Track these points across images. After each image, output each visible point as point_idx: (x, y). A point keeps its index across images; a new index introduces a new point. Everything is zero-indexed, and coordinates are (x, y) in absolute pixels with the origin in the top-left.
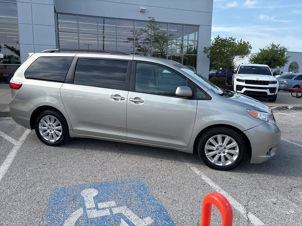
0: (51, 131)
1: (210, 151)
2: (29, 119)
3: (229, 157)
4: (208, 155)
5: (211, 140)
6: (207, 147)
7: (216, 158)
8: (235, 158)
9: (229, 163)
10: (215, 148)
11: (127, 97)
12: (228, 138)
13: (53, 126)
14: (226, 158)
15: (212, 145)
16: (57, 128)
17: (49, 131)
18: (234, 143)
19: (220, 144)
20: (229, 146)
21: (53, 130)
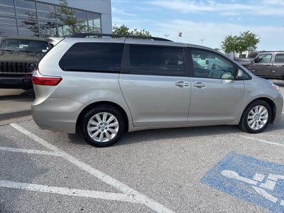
0: (102, 130)
1: (250, 120)
2: (76, 121)
3: (261, 121)
4: (249, 123)
5: (252, 111)
6: (249, 117)
7: (254, 124)
8: (265, 122)
9: (262, 126)
10: (253, 117)
11: (189, 82)
12: (262, 108)
13: (106, 124)
14: (259, 123)
15: (251, 115)
16: (112, 125)
17: (100, 130)
18: (266, 111)
19: (256, 113)
20: (262, 114)
21: (106, 128)
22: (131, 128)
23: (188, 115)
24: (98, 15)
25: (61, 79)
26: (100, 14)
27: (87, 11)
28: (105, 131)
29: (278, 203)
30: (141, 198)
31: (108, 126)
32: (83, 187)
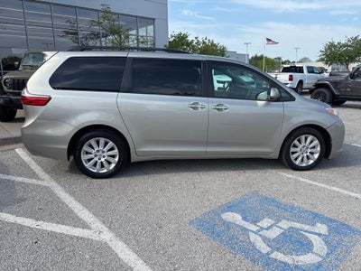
0: (99, 159)
1: (293, 153)
2: (66, 147)
3: (311, 156)
4: (293, 157)
5: (296, 142)
6: (292, 150)
7: (300, 159)
8: (316, 156)
9: (311, 162)
10: (299, 149)
11: (207, 104)
12: (310, 138)
13: (103, 152)
14: (308, 158)
15: (295, 146)
16: (111, 153)
17: (96, 159)
18: (316, 142)
19: (303, 144)
20: (311, 145)
21: (104, 157)
22: (134, 158)
23: (207, 144)
24: (152, 21)
25: (50, 98)
26: (154, 20)
27: (137, 17)
28: (103, 160)
29: (268, 254)
30: (107, 236)
31: (105, 154)
32: (51, 220)
